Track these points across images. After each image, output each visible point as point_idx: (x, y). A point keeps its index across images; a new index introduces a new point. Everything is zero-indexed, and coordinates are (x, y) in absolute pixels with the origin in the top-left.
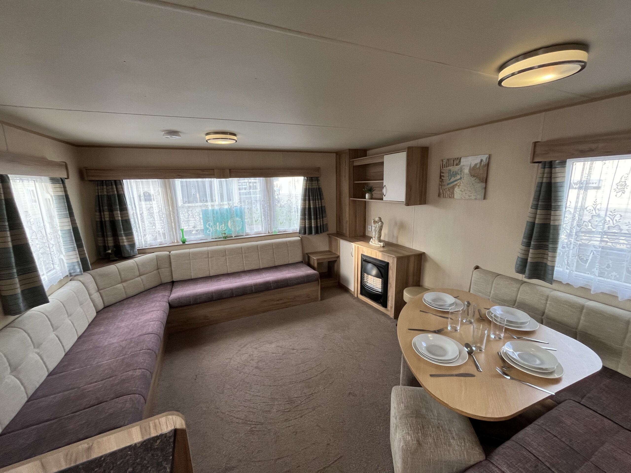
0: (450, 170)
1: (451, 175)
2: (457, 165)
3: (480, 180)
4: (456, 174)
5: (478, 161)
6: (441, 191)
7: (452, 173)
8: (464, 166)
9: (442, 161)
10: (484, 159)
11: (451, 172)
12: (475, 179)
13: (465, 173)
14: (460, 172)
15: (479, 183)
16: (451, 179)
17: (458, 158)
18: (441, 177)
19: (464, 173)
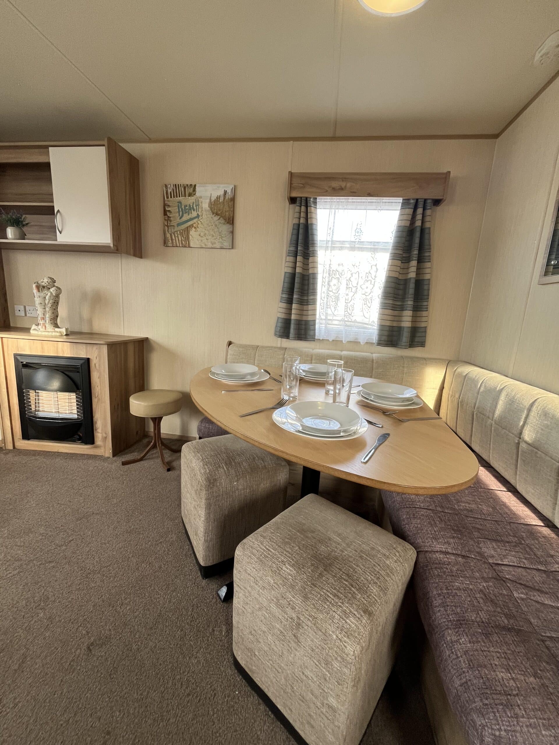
0: (180, 202)
1: (182, 209)
2: (190, 195)
3: (225, 219)
4: (190, 209)
5: (221, 193)
6: (168, 235)
7: (183, 207)
8: (201, 197)
9: (166, 186)
10: (229, 191)
11: (181, 205)
12: (219, 219)
13: (203, 209)
14: (196, 206)
15: (224, 224)
16: (182, 216)
17: (191, 185)
18: (165, 212)
19: (202, 207)
